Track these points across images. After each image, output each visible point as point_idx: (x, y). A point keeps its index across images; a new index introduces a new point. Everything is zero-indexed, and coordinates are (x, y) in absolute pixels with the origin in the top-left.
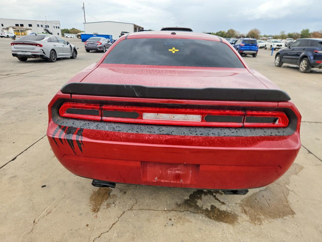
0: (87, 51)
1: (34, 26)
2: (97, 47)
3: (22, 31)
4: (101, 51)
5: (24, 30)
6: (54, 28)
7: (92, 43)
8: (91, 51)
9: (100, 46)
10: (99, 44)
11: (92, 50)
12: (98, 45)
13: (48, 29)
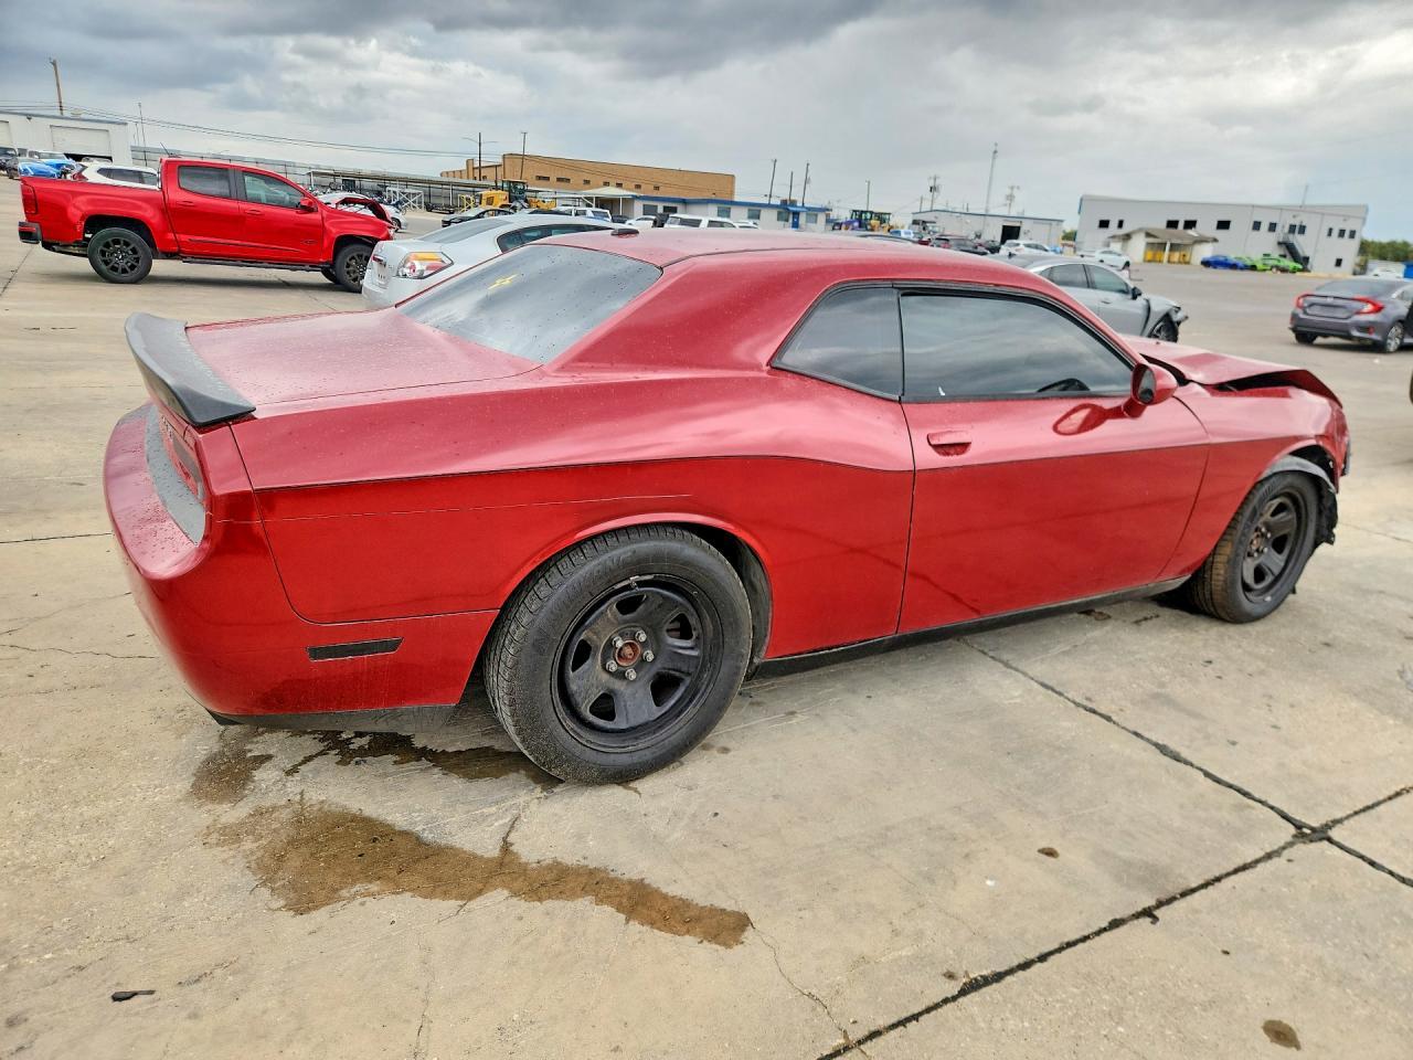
0: (1297, 338)
1: (1240, 226)
2: (1346, 325)
3: (1174, 247)
4: (1369, 342)
5: (1185, 245)
6: (1330, 234)
7: (1329, 300)
8: (1319, 340)
9: (1372, 318)
10: (1369, 307)
11: (1325, 336)
12: (1359, 313)
13: (1297, 240)
